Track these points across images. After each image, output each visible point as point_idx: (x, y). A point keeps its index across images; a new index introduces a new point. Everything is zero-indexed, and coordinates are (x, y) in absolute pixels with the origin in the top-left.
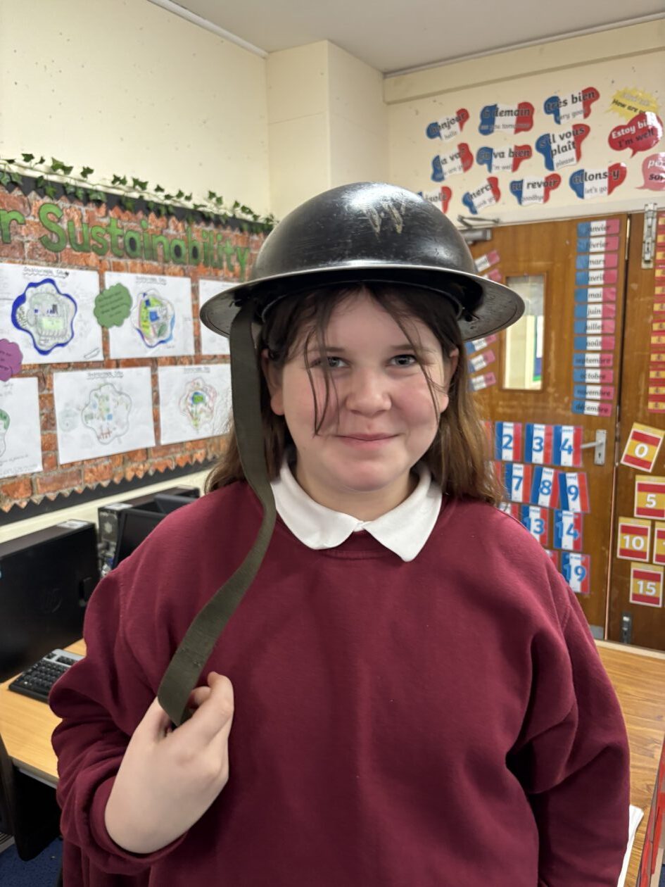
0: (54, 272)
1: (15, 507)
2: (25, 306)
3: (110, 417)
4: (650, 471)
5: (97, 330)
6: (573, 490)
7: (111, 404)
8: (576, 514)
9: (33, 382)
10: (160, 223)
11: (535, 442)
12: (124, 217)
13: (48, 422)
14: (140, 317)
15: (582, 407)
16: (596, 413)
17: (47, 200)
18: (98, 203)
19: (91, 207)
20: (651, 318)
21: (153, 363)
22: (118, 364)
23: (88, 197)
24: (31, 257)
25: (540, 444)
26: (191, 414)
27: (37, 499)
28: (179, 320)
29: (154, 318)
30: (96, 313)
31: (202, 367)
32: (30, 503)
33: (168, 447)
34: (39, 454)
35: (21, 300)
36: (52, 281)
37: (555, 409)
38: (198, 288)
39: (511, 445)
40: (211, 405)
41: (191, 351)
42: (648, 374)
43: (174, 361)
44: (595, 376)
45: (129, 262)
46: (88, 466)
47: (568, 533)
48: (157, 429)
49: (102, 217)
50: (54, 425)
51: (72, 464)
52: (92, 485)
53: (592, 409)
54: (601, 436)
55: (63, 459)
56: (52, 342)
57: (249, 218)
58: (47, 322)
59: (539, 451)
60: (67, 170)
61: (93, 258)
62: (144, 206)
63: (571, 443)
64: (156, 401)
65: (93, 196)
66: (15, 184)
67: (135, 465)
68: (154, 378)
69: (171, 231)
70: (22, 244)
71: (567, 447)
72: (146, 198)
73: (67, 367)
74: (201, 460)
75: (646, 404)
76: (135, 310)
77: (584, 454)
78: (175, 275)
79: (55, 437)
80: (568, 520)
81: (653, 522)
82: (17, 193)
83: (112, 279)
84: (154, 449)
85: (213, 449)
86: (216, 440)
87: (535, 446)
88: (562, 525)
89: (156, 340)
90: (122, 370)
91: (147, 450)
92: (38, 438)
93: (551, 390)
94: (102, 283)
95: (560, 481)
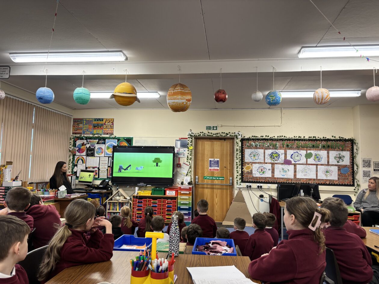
0: (298, 151)
1: (289, 182)
2: (293, 156)
3: (307, 173)
5: (306, 159)
7: (307, 171)
9: (293, 166)
10: (320, 142)
12: (312, 142)
13: (295, 172)
14: (314, 157)
17: (298, 141)
18: (307, 141)
19: (306, 141)
21: (317, 165)
22: (309, 164)
23: (304, 140)
24: (295, 149)
26: (325, 175)
27: (292, 182)
28: (323, 158)
29: (317, 157)
30: (305, 156)
31: (329, 166)
32: (291, 182)
33: (319, 180)
34: (293, 176)
35: (292, 155)
36: (297, 152)
38: (329, 152)
40: (331, 173)
41: (327, 163)
43: (322, 165)
45: (313, 149)
46: (302, 179)
48: (317, 176)
49: (307, 142)
50: (296, 172)
51: (299, 178)
52: (303, 182)
55: (297, 177)
56: (297, 161)
57: (344, 139)
58: (296, 158)
60: (301, 137)
61: (305, 149)
62: (316, 140)
64: (317, 171)
65: (306, 140)
66: (293, 140)
67: (311, 181)
68: (317, 168)
69: (323, 143)
70: (293, 148)
72: (317, 139)
73: (299, 164)
74: (328, 184)
76: (313, 156)
78: (323, 150)
79: (296, 174)
82: (293, 141)
83: (309, 152)
84: (316, 179)
85: (331, 182)
86: (333, 181)
89: (318, 161)
90: (310, 165)
91: (314, 179)
92: (293, 174)
94: (307, 152)
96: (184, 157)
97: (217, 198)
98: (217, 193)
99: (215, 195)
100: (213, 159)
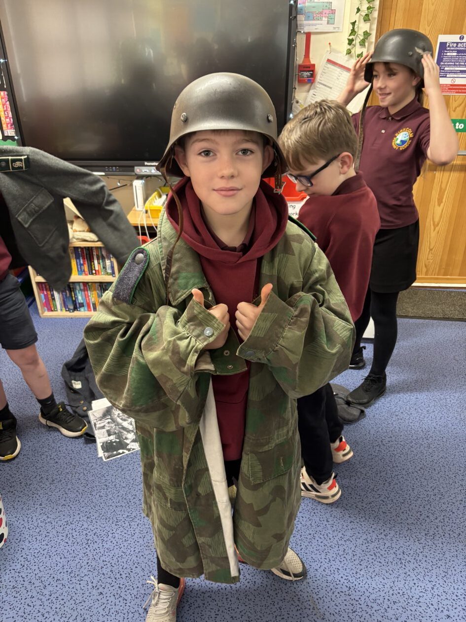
96: (330, 28)
97: (439, 205)
98: (443, 186)
99: (435, 195)
100: (455, 38)
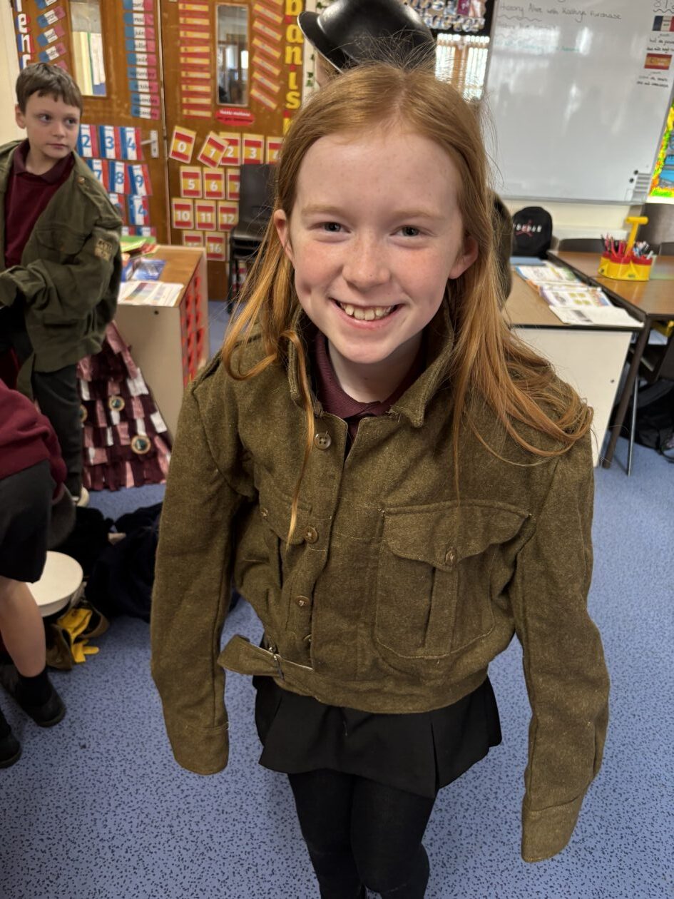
4: (188, 162)
6: (139, 179)
8: (143, 197)
11: (107, 141)
15: (138, 112)
16: (148, 117)
20: (179, 43)
25: (110, 142)
37: (119, 113)
39: (89, 143)
42: (180, 88)
44: (145, 87)
47: (139, 212)
53: (145, 113)
54: (154, 135)
59: (110, 148)
63: (133, 141)
71: (131, 144)
75: (181, 110)
77: (144, 150)
80: (138, 202)
81: (194, 200)
87: (108, 145)
88: (134, 207)
93: (114, 97)
95: (129, 170)
